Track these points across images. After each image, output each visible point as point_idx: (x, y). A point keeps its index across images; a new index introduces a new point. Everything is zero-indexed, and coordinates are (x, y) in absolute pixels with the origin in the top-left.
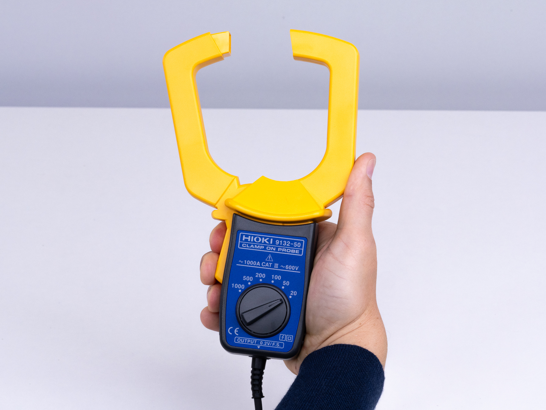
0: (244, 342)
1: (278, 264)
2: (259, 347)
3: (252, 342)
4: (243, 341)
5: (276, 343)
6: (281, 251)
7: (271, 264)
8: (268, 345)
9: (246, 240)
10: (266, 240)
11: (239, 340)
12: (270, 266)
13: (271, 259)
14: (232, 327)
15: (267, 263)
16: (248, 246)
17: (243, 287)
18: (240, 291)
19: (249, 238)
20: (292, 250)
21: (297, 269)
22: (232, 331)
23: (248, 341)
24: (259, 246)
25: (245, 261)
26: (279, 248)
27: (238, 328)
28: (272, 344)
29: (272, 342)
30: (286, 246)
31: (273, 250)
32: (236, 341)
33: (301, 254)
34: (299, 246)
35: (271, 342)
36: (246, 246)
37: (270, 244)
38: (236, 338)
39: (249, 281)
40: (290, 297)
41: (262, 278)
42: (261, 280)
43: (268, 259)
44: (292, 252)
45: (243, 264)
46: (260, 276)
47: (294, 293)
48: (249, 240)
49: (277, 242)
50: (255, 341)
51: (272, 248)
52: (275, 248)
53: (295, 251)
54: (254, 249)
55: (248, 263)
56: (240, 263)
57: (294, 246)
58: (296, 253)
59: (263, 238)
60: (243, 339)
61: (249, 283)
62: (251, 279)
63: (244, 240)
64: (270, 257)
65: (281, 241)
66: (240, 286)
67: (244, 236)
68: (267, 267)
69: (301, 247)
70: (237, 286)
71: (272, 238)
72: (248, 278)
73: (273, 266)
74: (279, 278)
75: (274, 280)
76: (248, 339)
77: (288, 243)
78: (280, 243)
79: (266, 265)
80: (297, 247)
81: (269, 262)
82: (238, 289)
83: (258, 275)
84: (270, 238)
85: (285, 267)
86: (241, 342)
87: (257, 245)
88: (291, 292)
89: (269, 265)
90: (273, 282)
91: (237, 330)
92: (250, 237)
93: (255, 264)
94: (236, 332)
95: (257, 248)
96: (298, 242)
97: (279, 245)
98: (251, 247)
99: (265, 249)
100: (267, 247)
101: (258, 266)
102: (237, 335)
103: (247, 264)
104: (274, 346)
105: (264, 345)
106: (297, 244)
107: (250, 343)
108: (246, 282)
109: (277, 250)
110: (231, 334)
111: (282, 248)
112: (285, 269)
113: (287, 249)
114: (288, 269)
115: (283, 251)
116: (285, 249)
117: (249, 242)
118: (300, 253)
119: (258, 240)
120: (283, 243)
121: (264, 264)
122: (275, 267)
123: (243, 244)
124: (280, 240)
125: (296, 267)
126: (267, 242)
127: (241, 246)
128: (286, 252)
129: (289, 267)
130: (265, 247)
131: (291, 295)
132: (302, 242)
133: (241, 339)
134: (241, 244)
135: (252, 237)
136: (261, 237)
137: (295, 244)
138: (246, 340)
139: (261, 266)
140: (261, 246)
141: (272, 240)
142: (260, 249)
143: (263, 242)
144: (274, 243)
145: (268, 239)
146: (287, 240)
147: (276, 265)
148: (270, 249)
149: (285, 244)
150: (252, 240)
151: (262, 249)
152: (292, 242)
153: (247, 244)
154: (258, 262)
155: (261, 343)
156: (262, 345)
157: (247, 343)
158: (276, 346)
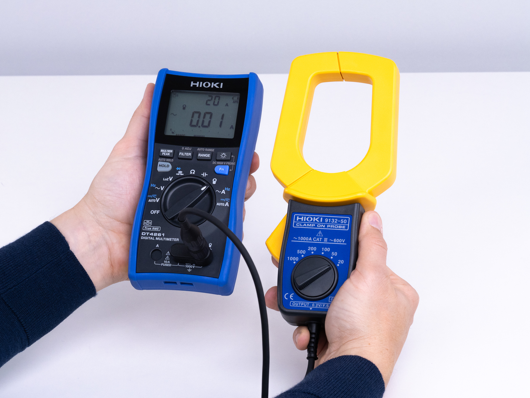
0: (299, 305)
1: (327, 239)
2: (311, 309)
3: (305, 305)
4: (297, 304)
5: (326, 305)
6: (330, 228)
7: (321, 238)
8: (319, 306)
9: (300, 220)
10: (316, 219)
11: (294, 304)
12: (320, 241)
13: (321, 235)
14: (288, 294)
15: (318, 238)
16: (301, 225)
17: (297, 259)
18: (295, 263)
19: (302, 219)
20: (339, 226)
21: (343, 242)
22: (288, 296)
23: (302, 304)
24: (311, 225)
25: (299, 237)
26: (328, 225)
27: (293, 294)
28: (323, 305)
29: (323, 304)
30: (334, 223)
31: (323, 227)
32: (292, 305)
33: (347, 229)
34: (345, 222)
35: (321, 304)
36: (300, 225)
37: (320, 222)
38: (291, 302)
39: (303, 254)
40: (338, 265)
41: (313, 251)
42: (312, 253)
43: (319, 235)
44: (339, 228)
45: (298, 240)
46: (312, 249)
47: (342, 262)
48: (302, 220)
49: (327, 220)
50: (308, 304)
51: (322, 225)
52: (324, 225)
53: (342, 227)
54: (307, 227)
55: (302, 239)
56: (295, 240)
57: (341, 222)
58: (343, 228)
59: (314, 218)
60: (297, 303)
61: (303, 256)
62: (304, 252)
63: (297, 220)
64: (320, 233)
65: (330, 219)
66: (294, 258)
67: (298, 217)
68: (318, 241)
69: (347, 223)
70: (292, 259)
71: (322, 217)
72: (301, 251)
73: (323, 240)
74: (328, 250)
75: (324, 251)
76: (301, 303)
77: (336, 220)
78: (329, 221)
79: (317, 240)
80: (343, 223)
81: (319, 237)
82: (293, 261)
83: (310, 248)
84: (320, 217)
85: (334, 240)
86: (295, 305)
87: (309, 224)
88: (339, 261)
89: (320, 239)
90: (323, 253)
91: (292, 295)
92: (303, 217)
93: (307, 239)
94: (291, 297)
95: (309, 226)
96: (344, 219)
97: (328, 222)
98: (304, 225)
99: (316, 226)
100: (318, 225)
101: (310, 241)
102: (293, 299)
103: (300, 240)
104: (324, 307)
105: (315, 307)
106: (343, 221)
107: (303, 305)
108: (299, 255)
109: (326, 227)
110: (287, 299)
111: (331, 225)
112: (333, 242)
113: (334, 225)
114: (336, 242)
115: (331, 227)
116: (334, 226)
117: (302, 221)
118: (346, 227)
119: (310, 219)
120: (331, 221)
121: (315, 239)
122: (324, 241)
123: (297, 224)
124: (328, 218)
125: (343, 240)
126: (318, 221)
127: (295, 225)
128: (334, 228)
129: (336, 240)
130: (316, 225)
131: (339, 264)
132: (347, 219)
133: (295, 302)
134: (295, 224)
135: (305, 217)
136: (313, 217)
137: (341, 221)
138: (300, 303)
139: (312, 241)
140: (312, 225)
141: (322, 218)
142: (311, 227)
143: (314, 221)
144: (324, 221)
145: (318, 218)
146: (335, 218)
147: (326, 239)
148: (320, 226)
149: (333, 221)
150: (305, 220)
151: (313, 227)
152: (340, 219)
153: (300, 223)
154: (310, 238)
155: (313, 305)
156: (314, 307)
157: (301, 305)
158: (326, 307)
